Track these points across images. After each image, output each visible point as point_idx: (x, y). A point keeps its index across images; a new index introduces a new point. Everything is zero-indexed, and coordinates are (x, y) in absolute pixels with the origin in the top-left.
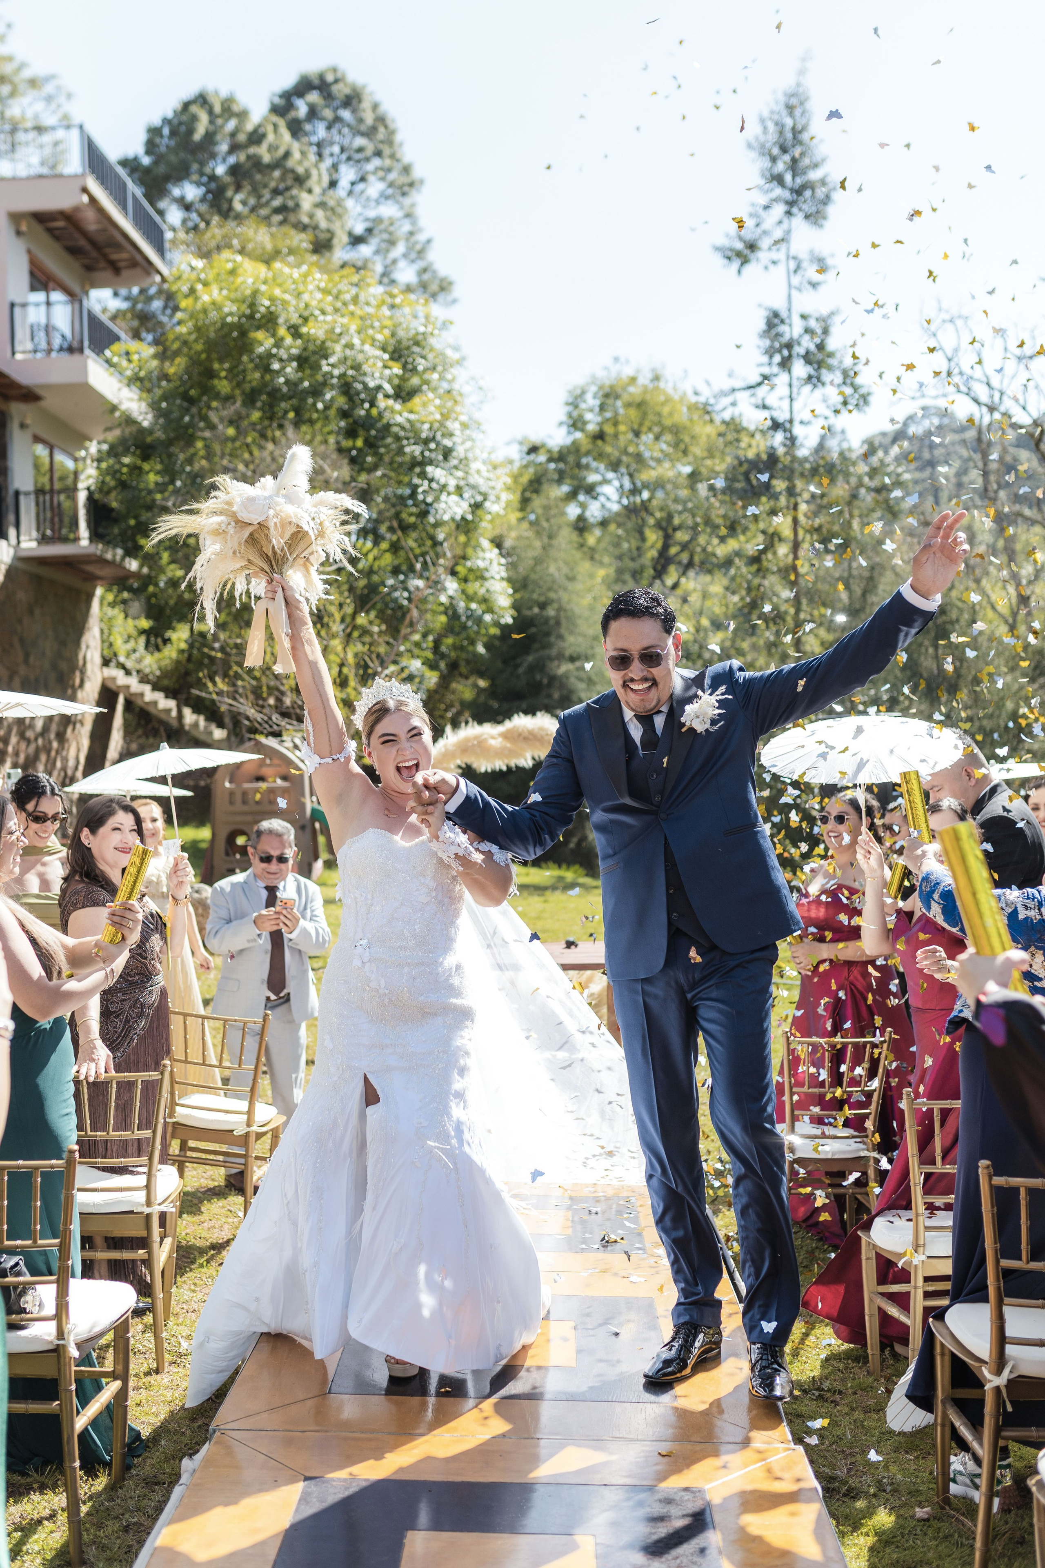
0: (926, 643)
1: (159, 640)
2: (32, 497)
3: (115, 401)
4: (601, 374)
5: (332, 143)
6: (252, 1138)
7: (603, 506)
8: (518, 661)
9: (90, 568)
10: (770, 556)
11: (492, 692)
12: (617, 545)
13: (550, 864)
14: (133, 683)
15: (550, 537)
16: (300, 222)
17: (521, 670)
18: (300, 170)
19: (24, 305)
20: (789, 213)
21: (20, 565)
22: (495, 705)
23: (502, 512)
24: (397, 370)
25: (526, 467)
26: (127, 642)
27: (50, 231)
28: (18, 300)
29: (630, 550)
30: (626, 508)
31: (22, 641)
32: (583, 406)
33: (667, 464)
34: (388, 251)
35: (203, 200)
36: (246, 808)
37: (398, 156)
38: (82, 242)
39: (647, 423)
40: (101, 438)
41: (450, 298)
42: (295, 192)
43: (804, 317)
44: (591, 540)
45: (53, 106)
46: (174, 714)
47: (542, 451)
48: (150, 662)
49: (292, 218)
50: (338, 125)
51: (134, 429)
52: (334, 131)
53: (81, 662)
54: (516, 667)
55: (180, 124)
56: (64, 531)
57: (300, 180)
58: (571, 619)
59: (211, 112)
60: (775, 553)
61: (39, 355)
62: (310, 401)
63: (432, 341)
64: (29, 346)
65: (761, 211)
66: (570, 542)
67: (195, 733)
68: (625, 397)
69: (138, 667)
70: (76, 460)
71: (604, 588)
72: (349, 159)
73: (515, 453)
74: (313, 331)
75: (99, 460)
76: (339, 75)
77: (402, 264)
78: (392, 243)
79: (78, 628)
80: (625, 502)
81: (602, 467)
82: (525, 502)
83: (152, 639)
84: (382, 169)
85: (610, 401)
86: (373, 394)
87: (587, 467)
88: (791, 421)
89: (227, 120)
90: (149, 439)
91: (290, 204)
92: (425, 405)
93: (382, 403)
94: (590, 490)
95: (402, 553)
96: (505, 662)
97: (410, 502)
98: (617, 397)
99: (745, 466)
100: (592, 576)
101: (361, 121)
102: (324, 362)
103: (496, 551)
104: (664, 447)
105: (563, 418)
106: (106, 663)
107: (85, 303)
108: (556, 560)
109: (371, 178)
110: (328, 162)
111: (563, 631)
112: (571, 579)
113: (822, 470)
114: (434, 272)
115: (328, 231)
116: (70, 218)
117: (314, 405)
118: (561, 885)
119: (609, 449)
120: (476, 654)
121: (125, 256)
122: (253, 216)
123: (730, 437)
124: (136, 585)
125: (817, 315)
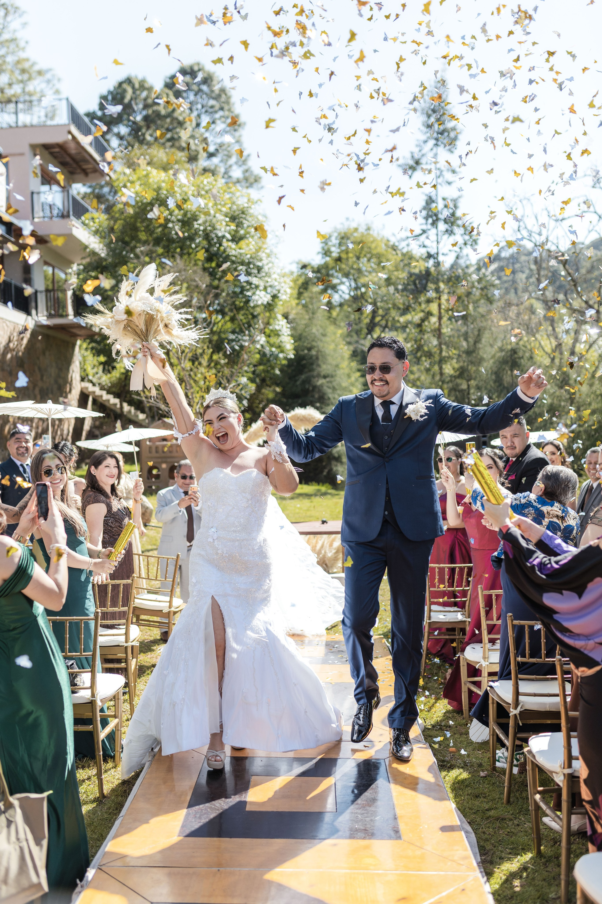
0: (507, 368)
1: (110, 368)
2: (44, 294)
3: (87, 243)
4: (339, 227)
5: (197, 103)
6: (172, 614)
7: (341, 296)
8: (297, 378)
9: (75, 331)
10: (426, 323)
11: (283, 394)
12: (348, 317)
13: (314, 483)
14: (97, 390)
15: (313, 313)
16: (181, 146)
17: (298, 383)
18: (181, 118)
19: (38, 193)
20: (436, 145)
21: (38, 329)
22: (285, 400)
23: (288, 299)
24: (233, 227)
25: (300, 276)
26: (93, 368)
27: (51, 154)
28: (35, 190)
29: (355, 320)
30: (353, 297)
31: (40, 369)
32: (330, 243)
33: (374, 274)
34: (227, 160)
35: (130, 134)
36: (158, 455)
37: (232, 110)
38: (68, 159)
39: (364, 253)
40: (80, 262)
41: (260, 186)
42: (178, 130)
43: (444, 199)
44: (334, 314)
45: (51, 85)
46: (118, 406)
47: (309, 267)
48: (106, 379)
49: (177, 144)
50: (200, 94)
51: (97, 258)
52: (198, 96)
53: (70, 380)
54: (296, 381)
55: (117, 94)
56: (61, 311)
57: (181, 124)
58: (324, 357)
59: (133, 87)
60: (429, 322)
61: (46, 219)
62: (188, 243)
63: (251, 211)
64: (41, 214)
65: (422, 144)
66: (324, 316)
67: (129, 416)
68: (352, 239)
69: (99, 381)
70: (66, 274)
71: (341, 339)
72: (206, 112)
73: (295, 268)
74: (189, 207)
75: (78, 274)
76: (201, 67)
77: (235, 167)
78: (229, 156)
79: (68, 361)
80: (352, 294)
81: (340, 275)
82: (300, 295)
83: (106, 367)
84: (223, 117)
85: (344, 241)
86: (220, 239)
87: (332, 276)
88: (437, 254)
89: (142, 92)
90: (104, 263)
91: (176, 136)
92: (248, 245)
93: (225, 243)
94: (334, 288)
95: (236, 322)
96: (290, 378)
97: (241, 296)
98: (348, 238)
99: (413, 278)
100: (335, 334)
101: (212, 91)
102: (195, 223)
103: (285, 321)
104: (373, 265)
105: (320, 250)
106: (83, 379)
107: (70, 192)
108: (316, 325)
109: (218, 122)
110: (195, 113)
111: (320, 362)
112: (324, 335)
113: (453, 279)
114: (252, 172)
115: (196, 151)
116: (62, 147)
117: (190, 245)
118: (319, 494)
119: (343, 266)
120: (275, 374)
121: (90, 166)
122: (156, 143)
123: (406, 262)
124: (99, 339)
125: (451, 198)
